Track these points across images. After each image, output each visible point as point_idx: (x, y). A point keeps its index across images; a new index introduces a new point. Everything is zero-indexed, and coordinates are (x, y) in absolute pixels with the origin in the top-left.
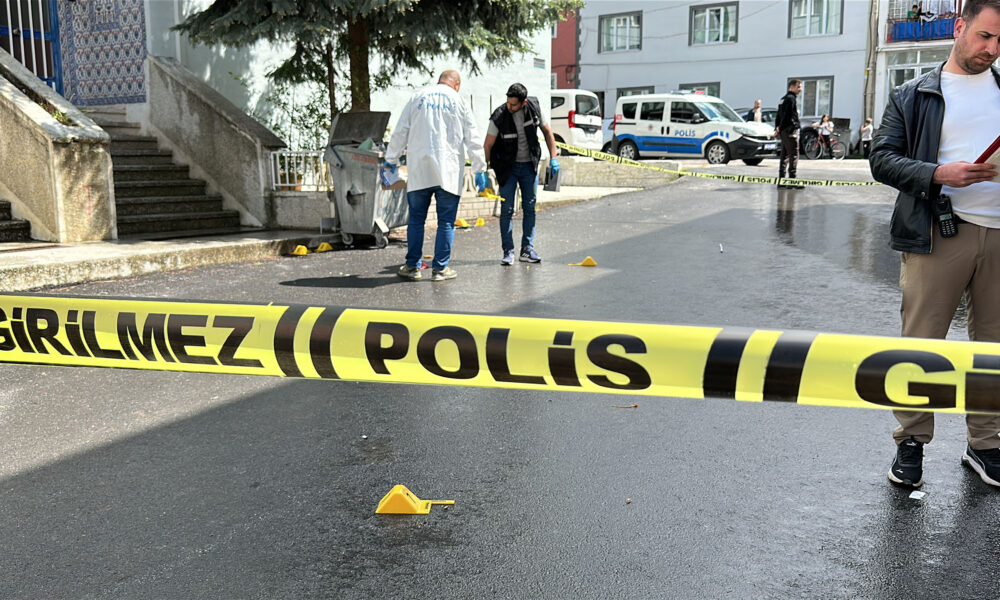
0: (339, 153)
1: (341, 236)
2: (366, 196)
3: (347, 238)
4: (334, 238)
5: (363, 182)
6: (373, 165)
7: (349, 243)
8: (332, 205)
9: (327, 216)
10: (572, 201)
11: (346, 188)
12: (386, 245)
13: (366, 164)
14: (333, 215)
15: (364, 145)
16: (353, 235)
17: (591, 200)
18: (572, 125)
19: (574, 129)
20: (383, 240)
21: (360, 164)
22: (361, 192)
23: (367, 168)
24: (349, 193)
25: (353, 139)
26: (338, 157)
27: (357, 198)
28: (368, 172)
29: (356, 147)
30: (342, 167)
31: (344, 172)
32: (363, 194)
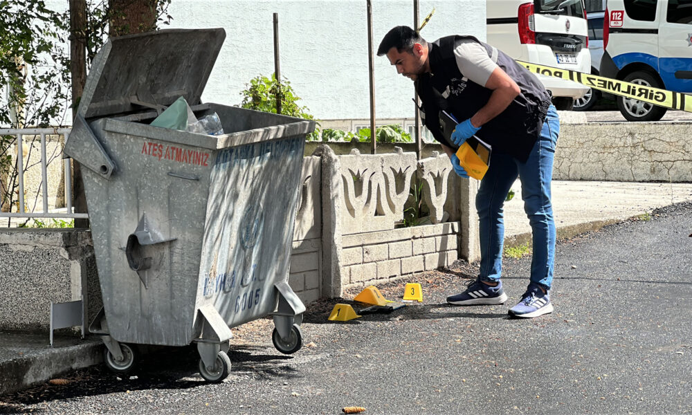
0: (106, 137)
1: (102, 349)
2: (178, 248)
3: (117, 354)
4: (82, 355)
5: (171, 210)
6: (198, 169)
7: (124, 367)
8: (76, 268)
9: (60, 296)
10: (594, 225)
11: (125, 229)
12: (225, 375)
13: (181, 166)
14: (77, 294)
15: (167, 118)
16: (134, 346)
17: (632, 220)
18: (528, 36)
19: (532, 48)
20: (219, 360)
21: (162, 165)
22: (162, 237)
23: (182, 176)
24: (133, 240)
25: (135, 100)
26: (105, 148)
27: (154, 254)
28: (184, 186)
29: (148, 121)
30: (115, 174)
31: (119, 186)
32: (171, 242)
